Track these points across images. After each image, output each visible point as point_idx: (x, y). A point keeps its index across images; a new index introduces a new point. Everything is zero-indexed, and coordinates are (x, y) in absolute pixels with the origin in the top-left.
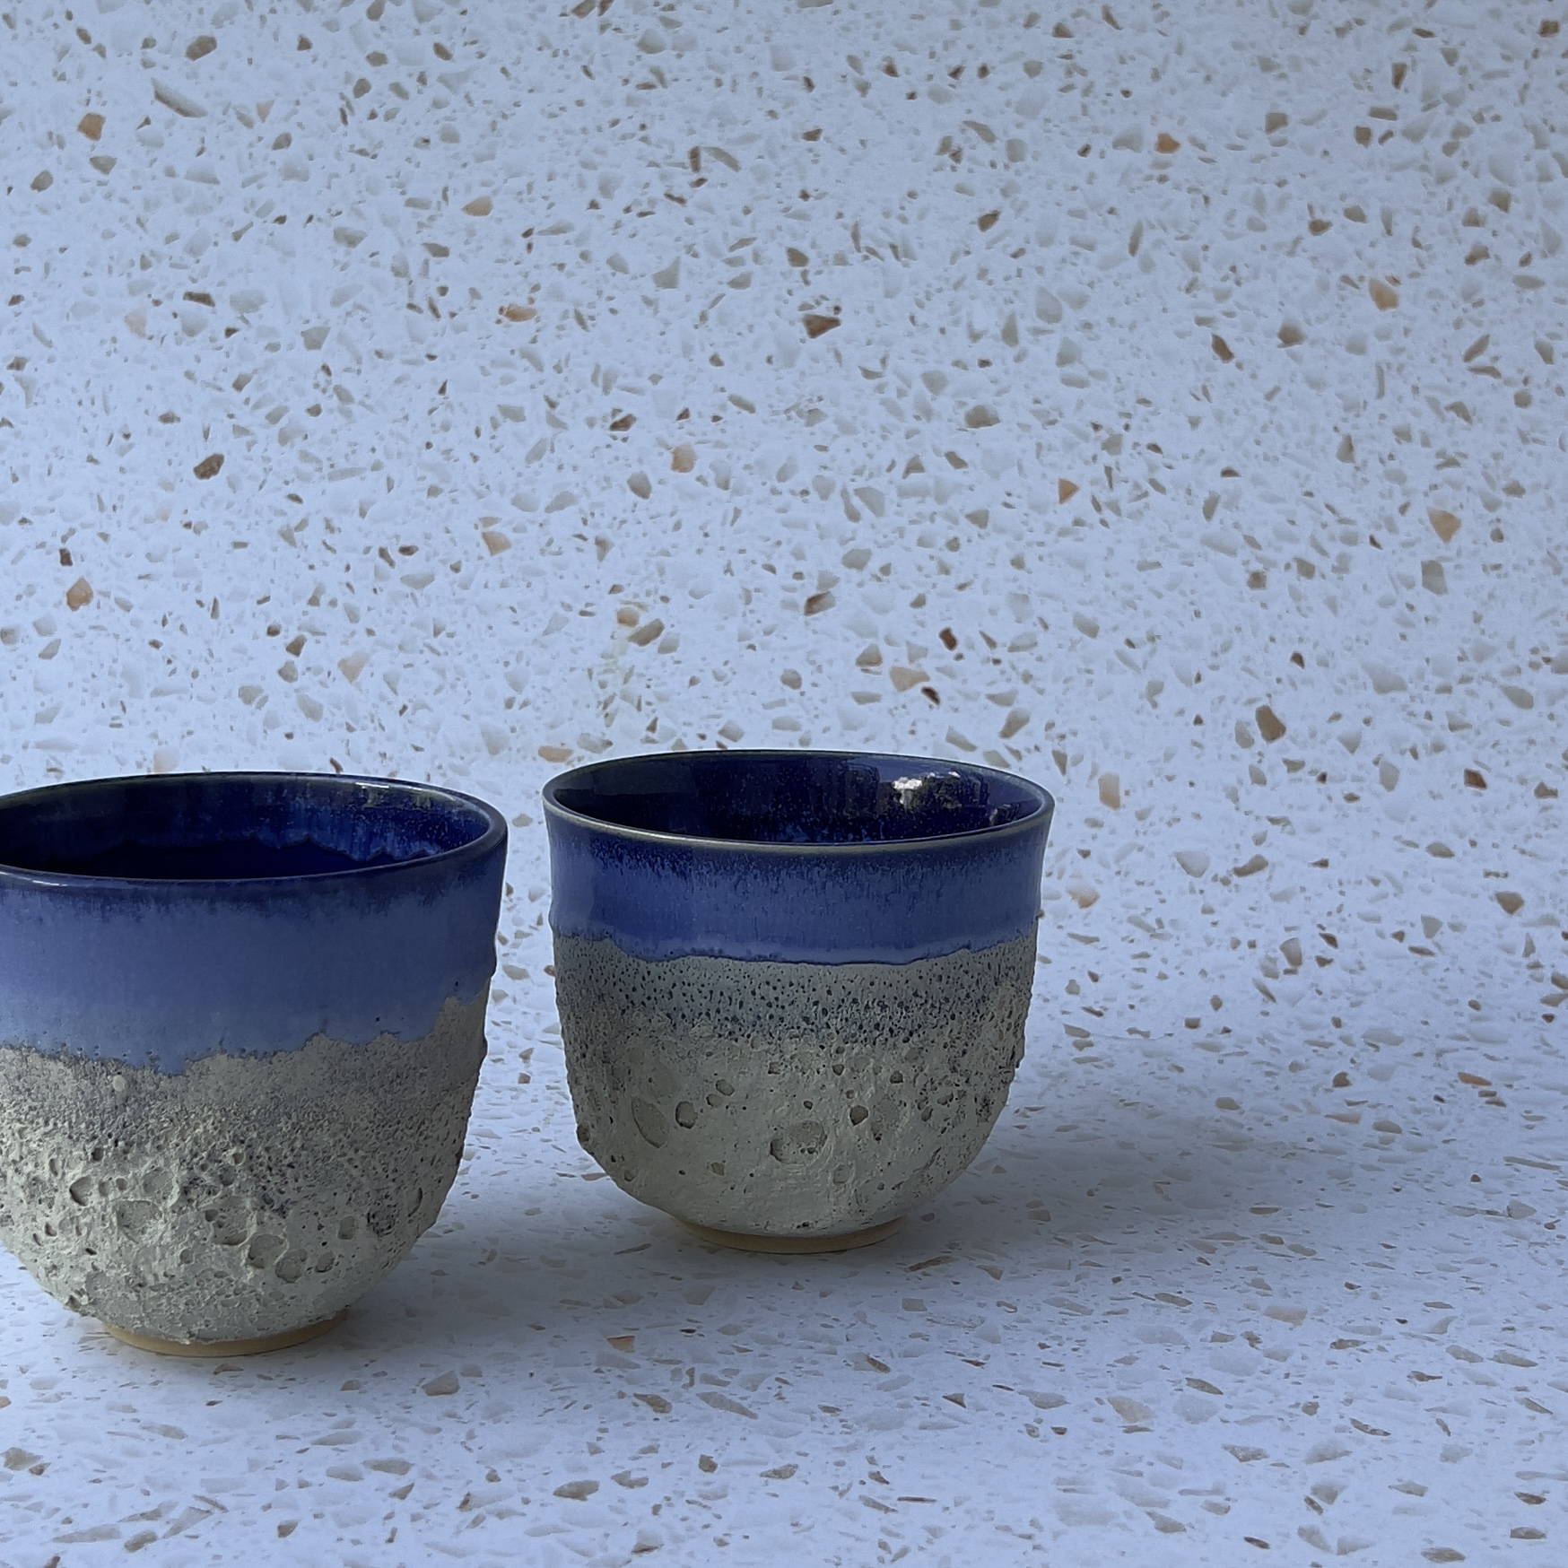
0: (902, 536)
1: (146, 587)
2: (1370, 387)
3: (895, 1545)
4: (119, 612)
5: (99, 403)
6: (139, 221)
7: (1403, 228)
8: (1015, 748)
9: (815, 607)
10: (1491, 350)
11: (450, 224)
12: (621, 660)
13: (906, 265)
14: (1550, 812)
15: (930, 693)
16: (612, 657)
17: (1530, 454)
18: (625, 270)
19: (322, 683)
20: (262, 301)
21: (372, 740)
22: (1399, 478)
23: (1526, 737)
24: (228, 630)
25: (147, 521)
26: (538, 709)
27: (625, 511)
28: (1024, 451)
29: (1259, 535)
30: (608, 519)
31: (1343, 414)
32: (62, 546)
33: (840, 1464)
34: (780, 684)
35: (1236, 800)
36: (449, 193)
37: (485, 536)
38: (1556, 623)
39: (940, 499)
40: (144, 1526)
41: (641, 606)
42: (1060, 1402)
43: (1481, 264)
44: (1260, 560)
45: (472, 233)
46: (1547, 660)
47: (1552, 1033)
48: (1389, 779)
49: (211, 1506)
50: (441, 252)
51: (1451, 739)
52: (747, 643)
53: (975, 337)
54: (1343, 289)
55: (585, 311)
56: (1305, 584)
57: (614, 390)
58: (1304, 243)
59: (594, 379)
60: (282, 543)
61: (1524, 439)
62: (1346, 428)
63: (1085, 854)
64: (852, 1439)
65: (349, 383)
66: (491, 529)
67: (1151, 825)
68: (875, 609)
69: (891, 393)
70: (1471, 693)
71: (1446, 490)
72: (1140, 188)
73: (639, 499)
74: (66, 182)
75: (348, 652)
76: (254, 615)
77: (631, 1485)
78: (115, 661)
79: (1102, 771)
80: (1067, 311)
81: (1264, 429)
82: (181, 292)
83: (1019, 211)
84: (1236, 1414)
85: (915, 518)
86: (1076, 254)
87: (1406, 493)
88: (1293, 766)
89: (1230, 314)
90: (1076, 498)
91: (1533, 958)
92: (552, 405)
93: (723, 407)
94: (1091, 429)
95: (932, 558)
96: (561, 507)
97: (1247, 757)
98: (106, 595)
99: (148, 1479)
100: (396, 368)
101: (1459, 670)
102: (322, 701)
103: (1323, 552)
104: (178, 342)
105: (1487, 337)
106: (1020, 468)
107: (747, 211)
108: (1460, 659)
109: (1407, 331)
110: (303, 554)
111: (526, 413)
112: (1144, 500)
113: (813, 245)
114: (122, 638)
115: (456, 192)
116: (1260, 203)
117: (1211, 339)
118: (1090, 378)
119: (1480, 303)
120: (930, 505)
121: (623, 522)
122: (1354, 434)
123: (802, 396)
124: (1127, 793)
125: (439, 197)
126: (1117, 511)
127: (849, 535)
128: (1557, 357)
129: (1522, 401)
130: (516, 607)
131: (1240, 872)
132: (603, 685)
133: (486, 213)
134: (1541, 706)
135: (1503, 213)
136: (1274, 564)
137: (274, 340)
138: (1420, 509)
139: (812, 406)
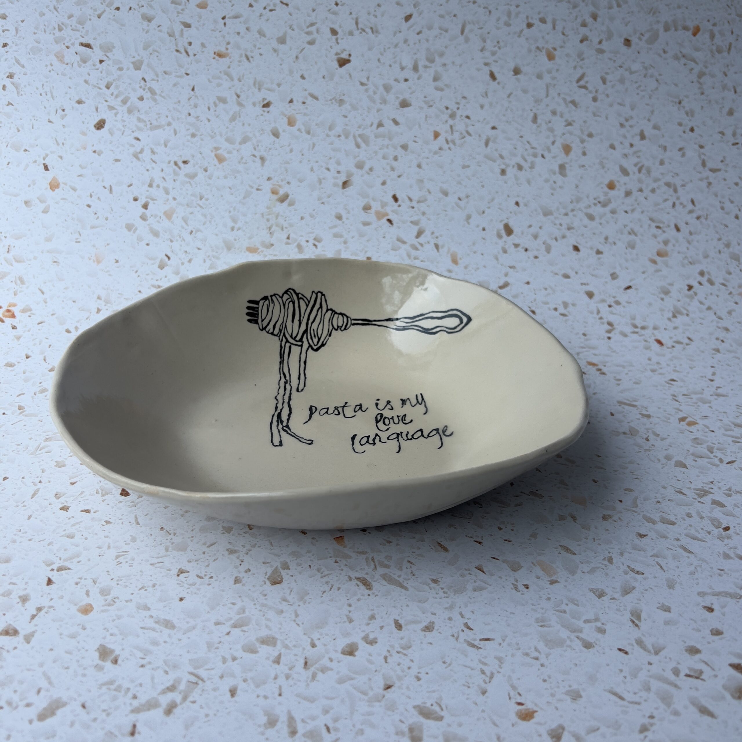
0: (376, 155)
1: (81, 180)
2: (544, 93)
4: (72, 191)
5: (49, 94)
6: (55, 8)
7: (559, 27)
8: (421, 242)
9: (345, 186)
10: (586, 79)
11: (191, 13)
12: (274, 210)
13: (376, 36)
15: (389, 221)
16: (270, 208)
17: (596, 121)
18: (265, 37)
19: (158, 221)
20: (114, 47)
21: (181, 245)
22: (551, 130)
23: (592, 232)
24: (117, 199)
25: (78, 150)
26: (244, 231)
27: (270, 144)
28: (421, 119)
29: (504, 154)
30: (264, 148)
31: (534, 104)
32: (43, 162)
34: (335, 218)
35: (498, 260)
37: (216, 155)
38: (603, 188)
39: (390, 139)
41: (280, 186)
43: (585, 43)
44: (505, 164)
45: (200, 17)
46: (600, 202)
48: (549, 250)
50: (188, 26)
51: (568, 233)
52: (322, 201)
53: (402, 68)
54: (536, 52)
55: (249, 55)
56: (520, 174)
57: (263, 89)
58: (524, 32)
59: (254, 84)
60: (135, 159)
61: (594, 115)
62: (535, 110)
65: (154, 86)
66: (218, 152)
67: (469, 271)
68: (368, 186)
69: (371, 93)
70: (574, 216)
71: (568, 136)
72: (465, 6)
73: (276, 139)
75: (167, 208)
76: (127, 192)
78: (73, 214)
79: (451, 251)
80: (437, 58)
81: (506, 110)
82: (78, 42)
83: (420, 14)
85: (380, 146)
86: (441, 34)
87: (554, 136)
88: (516, 246)
89: (496, 62)
90: (440, 138)
91: (600, 316)
92: (238, 96)
93: (307, 99)
94: (445, 109)
95: (388, 164)
96: (245, 143)
97: (501, 243)
98: (66, 184)
100: (173, 79)
101: (571, 207)
102: (159, 229)
103: (526, 161)
104: (80, 67)
105: (584, 73)
106: (420, 125)
107: (314, 10)
108: (571, 202)
109: (557, 70)
110: (143, 164)
111: (228, 100)
112: (463, 140)
113: (340, 27)
114: (75, 203)
116: (509, 14)
117: (488, 72)
118: (445, 88)
119: (583, 59)
120: (387, 141)
121: (270, 149)
122: (538, 112)
123: (337, 93)
124: (460, 259)
126: (454, 144)
127: (357, 154)
128: (608, 82)
129: (595, 100)
130: (231, 187)
131: (500, 288)
132: (268, 221)
133: (206, 8)
134: (597, 220)
135: (594, 22)
136: (509, 166)
137: (121, 66)
138: (558, 143)
139: (341, 98)
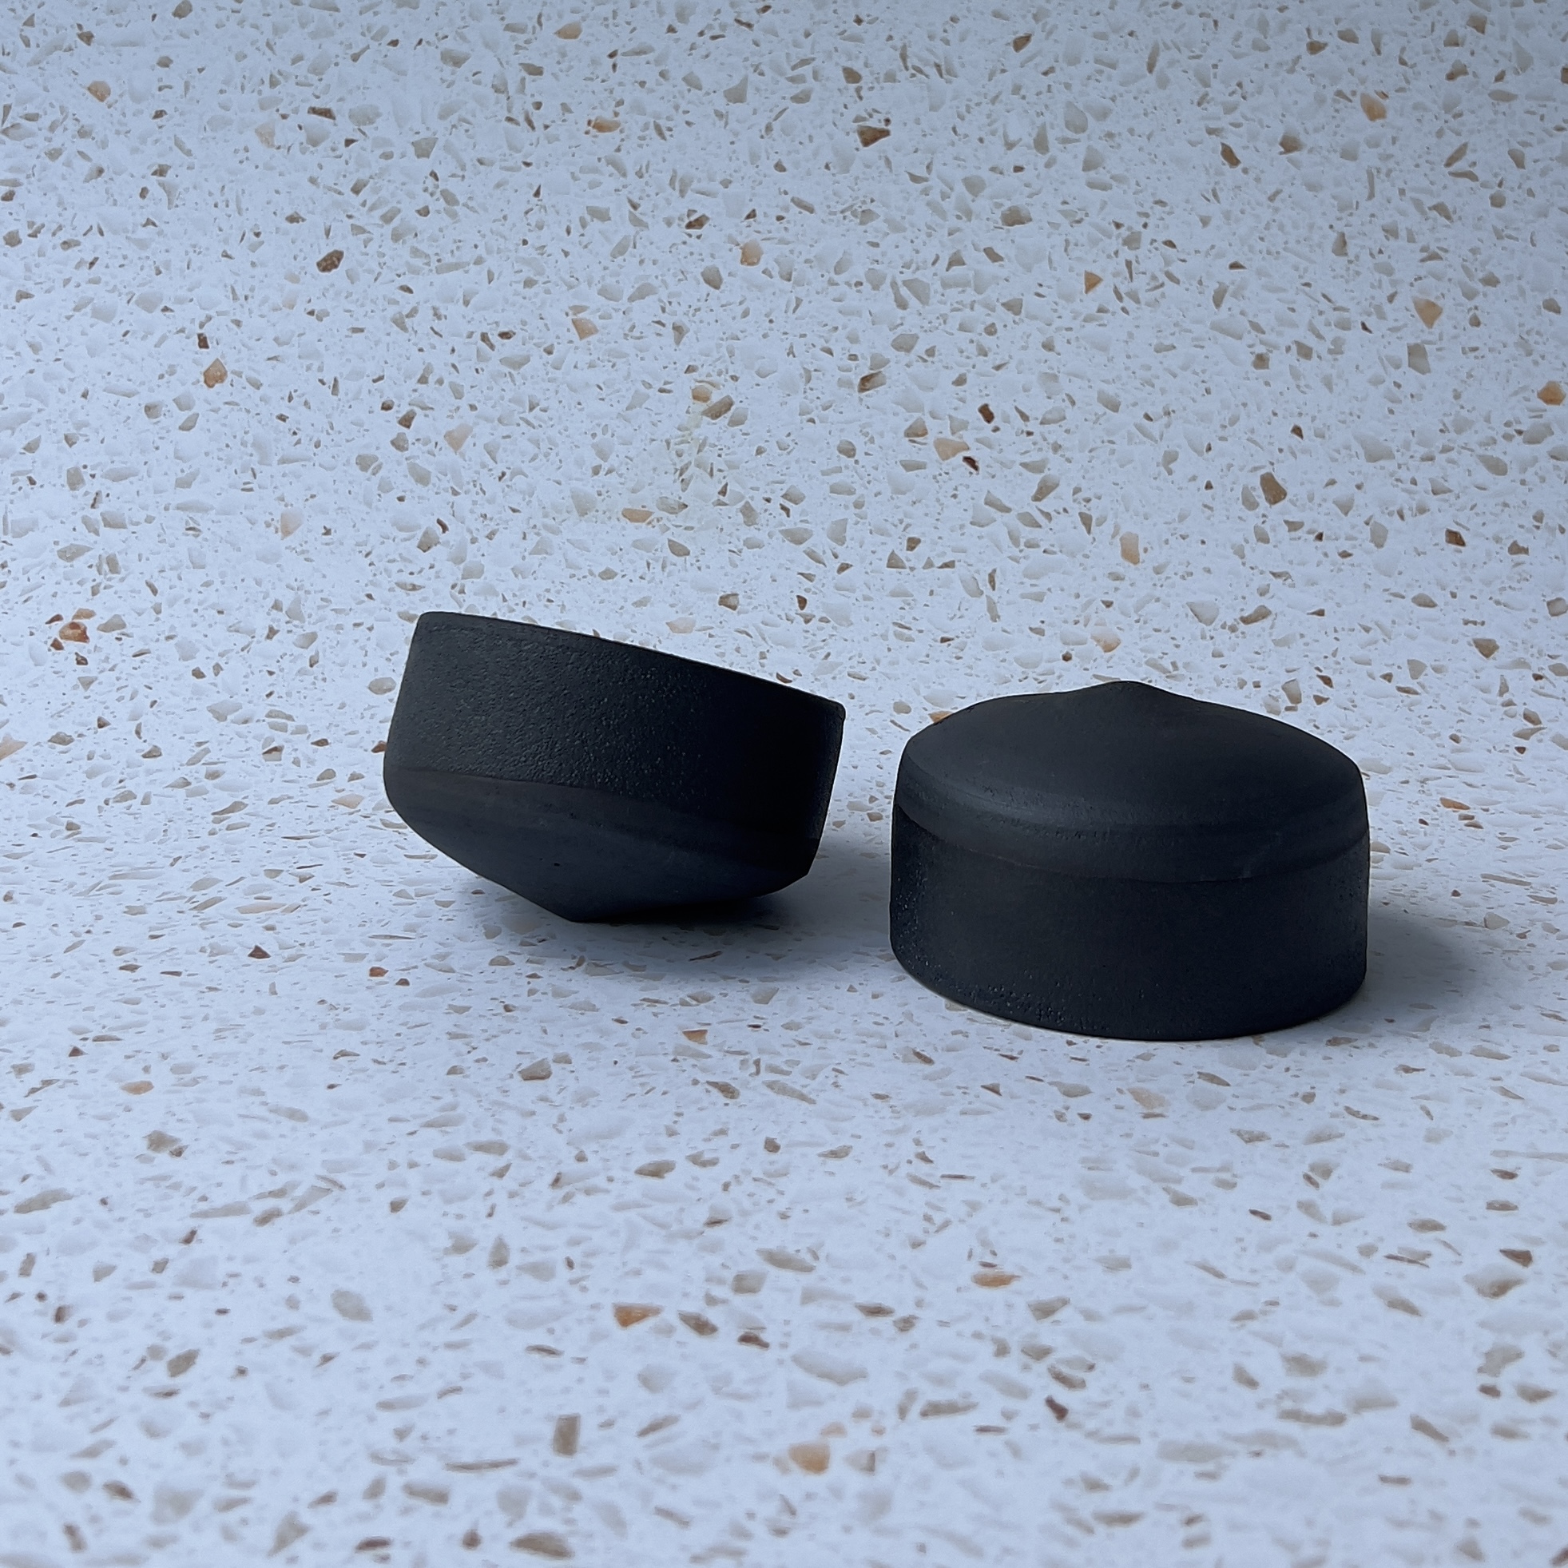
0: (945, 322)
1: (273, 368)
2: (1362, 190)
3: (938, 1218)
4: (250, 389)
5: (232, 205)
6: (268, 45)
7: (1391, 47)
8: (1045, 510)
9: (868, 385)
10: (1470, 157)
11: (543, 47)
12: (696, 432)
13: (949, 82)
14: (1524, 567)
15: (970, 461)
16: (687, 429)
17: (1505, 248)
18: (700, 89)
19: (429, 453)
20: (378, 115)
21: (475, 503)
22: (1388, 271)
23: (1501, 500)
24: (347, 406)
25: (275, 310)
26: (621, 476)
27: (699, 300)
28: (1052, 247)
29: (1263, 322)
30: (684, 308)
31: (1339, 214)
32: (200, 332)
33: (889, 1145)
34: (837, 453)
35: (1242, 557)
36: (543, 20)
37: (574, 322)
38: (1527, 400)
39: (978, 291)
40: (271, 1203)
41: (713, 384)
42: (1085, 1091)
43: (1460, 79)
44: (1262, 342)
45: (564, 55)
46: (1520, 432)
47: (1524, 762)
48: (1379, 539)
49: (330, 1186)
50: (536, 71)
51: (1433, 502)
52: (809, 416)
53: (1010, 146)
54: (1339, 102)
55: (663, 123)
56: (1304, 365)
57: (689, 192)
58: (1303, 63)
59: (672, 183)
60: (396, 328)
61: (1500, 237)
62: (1339, 226)
63: (1108, 604)
64: (900, 1123)
65: (454, 187)
66: (580, 316)
67: (1168, 578)
68: (921, 387)
69: (935, 195)
70: (1451, 461)
71: (1430, 281)
72: (1156, 13)
73: (712, 289)
74: (204, 10)
75: (453, 425)
76: (370, 391)
77: (704, 1164)
78: (246, 433)
79: (1122, 532)
80: (1091, 122)
81: (1267, 227)
82: (307, 106)
83: (1050, 33)
84: (1239, 1104)
85: (956, 305)
86: (1100, 72)
87: (1394, 283)
88: (1293, 526)
89: (1237, 125)
90: (1100, 288)
91: (1507, 697)
92: (635, 207)
93: (787, 210)
94: (1113, 227)
95: (972, 341)
96: (643, 298)
97: (1253, 519)
98: (239, 374)
99: (274, 1161)
100: (496, 174)
101: (1440, 441)
102: (430, 469)
103: (1320, 336)
104: (303, 153)
105: (1465, 145)
106: (1050, 261)
107: (807, 35)
108: (1441, 431)
109: (1394, 140)
110: (413, 337)
111: (611, 215)
112: (1161, 289)
113: (866, 65)
114: (253, 412)
115: (549, 18)
116: (1263, 26)
117: (1220, 148)
118: (1113, 182)
119: (1460, 115)
120: (970, 295)
121: (696, 310)
122: (1346, 230)
123: (857, 198)
124: (1146, 550)
125: (535, 20)
126: (1138, 301)
127: (899, 322)
128: (1528, 162)
129: (1497, 202)
130: (602, 386)
131: (1246, 621)
132: (679, 455)
133: (576, 37)
134: (1514, 472)
135: (1480, 34)
136: (1276, 347)
137: (388, 149)
138: (1405, 298)
139: (864, 208)
